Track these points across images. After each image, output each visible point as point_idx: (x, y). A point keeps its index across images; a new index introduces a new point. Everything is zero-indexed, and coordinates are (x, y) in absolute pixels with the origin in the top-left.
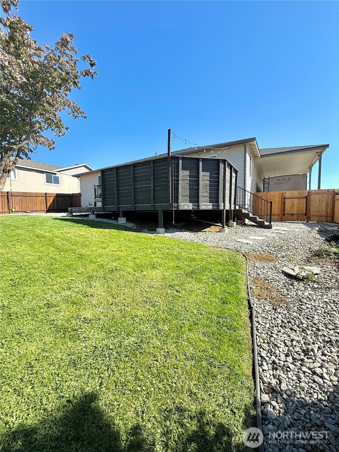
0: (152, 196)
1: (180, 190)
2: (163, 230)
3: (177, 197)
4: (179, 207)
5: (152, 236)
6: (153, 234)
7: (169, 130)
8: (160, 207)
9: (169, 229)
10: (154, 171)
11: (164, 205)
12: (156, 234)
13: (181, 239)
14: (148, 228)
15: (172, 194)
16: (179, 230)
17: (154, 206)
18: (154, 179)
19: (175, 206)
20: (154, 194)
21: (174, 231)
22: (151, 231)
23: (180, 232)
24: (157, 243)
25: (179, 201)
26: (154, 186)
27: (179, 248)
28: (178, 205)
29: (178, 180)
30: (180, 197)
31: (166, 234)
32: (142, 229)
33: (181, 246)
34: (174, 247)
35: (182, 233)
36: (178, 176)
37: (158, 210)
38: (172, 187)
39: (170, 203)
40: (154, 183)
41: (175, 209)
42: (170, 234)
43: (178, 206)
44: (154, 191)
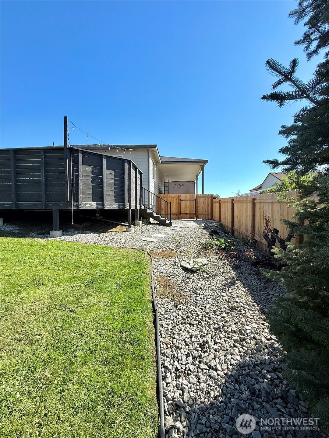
0: (43, 192)
1: (80, 187)
2: (60, 232)
3: (78, 195)
4: (80, 206)
5: (42, 241)
6: (44, 238)
7: (66, 118)
8: (55, 205)
9: (68, 231)
10: (45, 162)
11: (61, 203)
12: (49, 238)
13: (82, 242)
14: (37, 231)
15: (70, 191)
16: (80, 232)
17: (47, 205)
18: (46, 171)
19: (75, 204)
20: (46, 190)
21: (74, 233)
22: (42, 234)
23: (82, 234)
24: (48, 250)
25: (80, 200)
26: (46, 180)
27: (78, 253)
28: (78, 203)
29: (78, 176)
30: (81, 195)
31: (63, 238)
32: (28, 233)
33: (82, 251)
34: (72, 252)
35: (84, 235)
36: (77, 171)
37: (52, 209)
38: (70, 183)
39: (68, 201)
40: (46, 176)
41: (75, 208)
42: (68, 237)
43: (78, 205)
44: (46, 186)
